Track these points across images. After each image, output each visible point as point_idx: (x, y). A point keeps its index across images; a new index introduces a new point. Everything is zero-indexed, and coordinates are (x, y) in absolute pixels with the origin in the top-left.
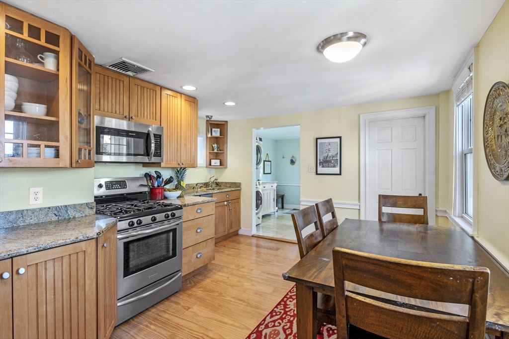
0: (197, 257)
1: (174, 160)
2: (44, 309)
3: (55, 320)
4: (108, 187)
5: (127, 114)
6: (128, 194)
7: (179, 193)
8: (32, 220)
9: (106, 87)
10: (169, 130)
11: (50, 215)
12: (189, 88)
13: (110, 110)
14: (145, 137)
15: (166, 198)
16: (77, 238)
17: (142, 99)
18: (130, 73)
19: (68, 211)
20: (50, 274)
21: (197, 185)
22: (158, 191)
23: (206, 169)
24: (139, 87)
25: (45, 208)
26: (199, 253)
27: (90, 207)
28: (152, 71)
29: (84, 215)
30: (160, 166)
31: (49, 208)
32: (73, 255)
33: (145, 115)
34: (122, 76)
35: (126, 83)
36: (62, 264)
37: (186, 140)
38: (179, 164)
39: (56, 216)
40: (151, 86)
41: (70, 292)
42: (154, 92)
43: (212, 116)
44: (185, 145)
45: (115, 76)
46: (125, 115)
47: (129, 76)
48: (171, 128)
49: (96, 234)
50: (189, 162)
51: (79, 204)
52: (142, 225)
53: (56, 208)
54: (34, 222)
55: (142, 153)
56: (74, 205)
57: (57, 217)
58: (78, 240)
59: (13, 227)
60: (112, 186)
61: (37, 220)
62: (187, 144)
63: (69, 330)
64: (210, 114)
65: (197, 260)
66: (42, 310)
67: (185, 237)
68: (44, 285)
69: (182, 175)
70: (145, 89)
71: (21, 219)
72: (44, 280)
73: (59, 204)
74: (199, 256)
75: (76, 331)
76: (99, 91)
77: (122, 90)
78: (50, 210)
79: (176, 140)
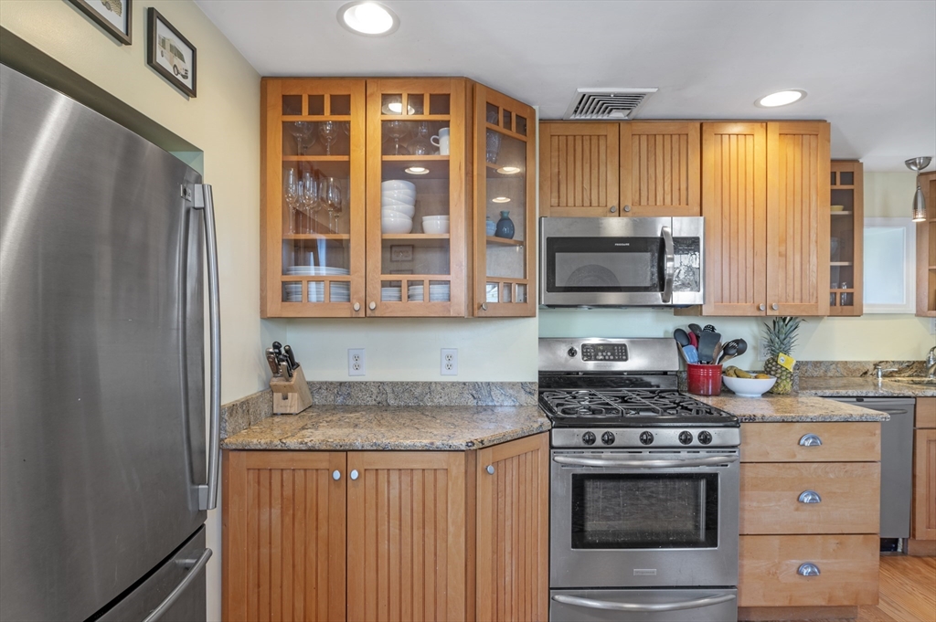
0: (799, 573)
1: (742, 296)
2: (386, 547)
3: (400, 572)
4: (587, 356)
5: (615, 203)
6: (630, 373)
7: (767, 383)
8: (441, 400)
9: (571, 158)
10: (726, 223)
11: (465, 395)
12: (780, 100)
13: (578, 202)
14: (655, 247)
15: (729, 392)
16: (432, 444)
17: (652, 163)
18: (616, 115)
19: (492, 393)
20: (394, 493)
21: (876, 365)
22: (702, 372)
23: (917, 320)
24: (644, 138)
25: (459, 383)
26: (812, 565)
27: (528, 390)
28: (652, 94)
29: (517, 404)
30: (701, 314)
31: (464, 384)
32: (429, 471)
33: (660, 198)
34: (602, 126)
35: (613, 139)
36: (412, 481)
37: (783, 241)
38: (759, 309)
39: (474, 398)
40: (672, 128)
41: (424, 534)
42: (684, 138)
43: (928, 159)
44: (784, 255)
45: (587, 130)
46: (609, 205)
47: (618, 122)
48: (734, 217)
49: (464, 444)
50: (797, 302)
51: (510, 383)
52: (613, 445)
53: (475, 384)
54: (445, 404)
55: (648, 284)
56: (502, 383)
57: (475, 401)
58: (434, 447)
59: (419, 406)
60: (596, 355)
61: (448, 401)
62: (790, 253)
63: (421, 600)
64: (918, 153)
65: (797, 579)
66: (383, 547)
67: (755, 504)
68: (386, 508)
69: (782, 337)
70: (659, 139)
71: (428, 396)
72: (386, 500)
73: (480, 379)
74: (806, 571)
75: (432, 609)
76: (557, 170)
77: (603, 156)
78: (466, 387)
79: (750, 245)
